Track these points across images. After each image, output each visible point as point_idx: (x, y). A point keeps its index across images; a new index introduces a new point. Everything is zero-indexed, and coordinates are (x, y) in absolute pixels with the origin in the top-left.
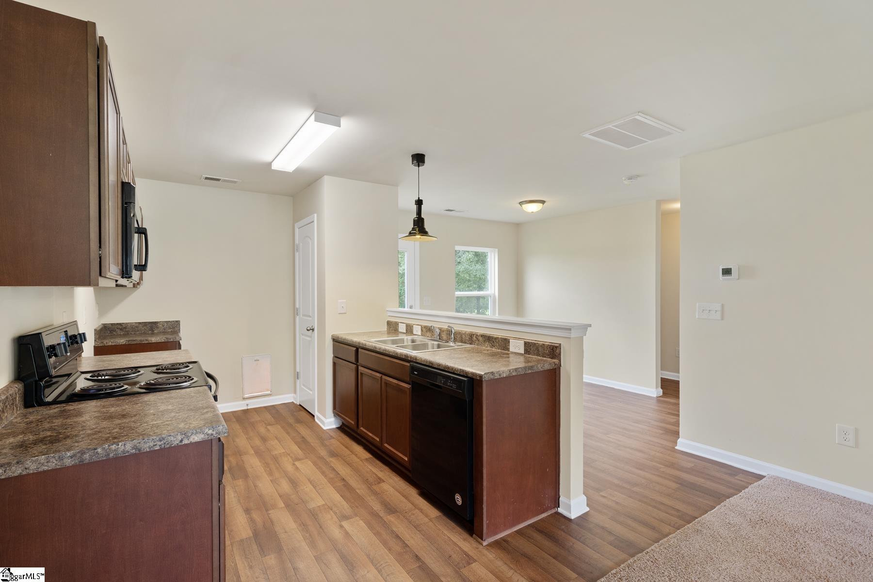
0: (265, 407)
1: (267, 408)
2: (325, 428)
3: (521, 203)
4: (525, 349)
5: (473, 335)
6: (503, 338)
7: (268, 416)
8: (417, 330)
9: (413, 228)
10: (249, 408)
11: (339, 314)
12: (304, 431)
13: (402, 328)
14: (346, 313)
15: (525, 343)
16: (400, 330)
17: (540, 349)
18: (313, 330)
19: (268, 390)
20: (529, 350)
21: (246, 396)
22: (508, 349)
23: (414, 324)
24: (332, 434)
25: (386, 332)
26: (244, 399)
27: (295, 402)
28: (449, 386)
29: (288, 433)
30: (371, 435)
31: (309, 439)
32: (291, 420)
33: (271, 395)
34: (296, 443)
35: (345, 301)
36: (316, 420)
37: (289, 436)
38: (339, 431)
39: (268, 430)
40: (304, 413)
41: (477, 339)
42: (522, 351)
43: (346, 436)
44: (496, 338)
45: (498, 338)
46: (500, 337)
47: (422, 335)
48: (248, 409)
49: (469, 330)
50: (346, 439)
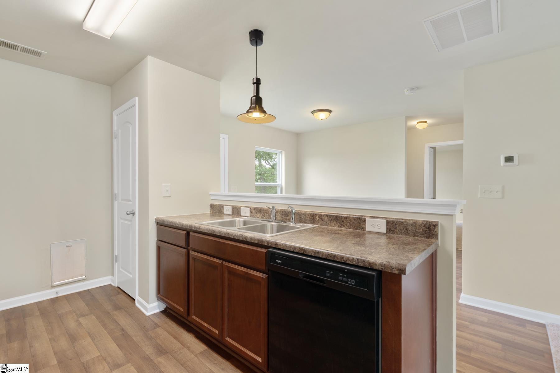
0: (79, 293)
1: (80, 294)
2: (148, 314)
3: (313, 112)
4: (387, 229)
5: (316, 215)
6: (356, 218)
7: (81, 304)
8: (245, 212)
9: (250, 107)
10: (59, 295)
11: (163, 197)
12: (124, 321)
13: (228, 210)
14: (170, 197)
15: (388, 222)
16: (225, 212)
17: (410, 228)
18: (134, 214)
19: (82, 275)
20: (393, 229)
21: (55, 283)
22: (364, 229)
23: (241, 206)
24: (157, 320)
25: (209, 215)
26: (53, 287)
27: (113, 284)
28: (341, 281)
29: (105, 326)
30: (206, 325)
31: (131, 331)
32: (108, 307)
33: (86, 279)
34: (115, 339)
35: (170, 184)
36: (137, 304)
37: (106, 329)
38: (164, 316)
39: (80, 324)
40: (122, 297)
41: (321, 219)
42: (384, 230)
43: (173, 323)
44: (346, 218)
45: (349, 217)
46: (352, 216)
47: (251, 216)
48: (57, 297)
49: (309, 210)
50: (173, 326)
